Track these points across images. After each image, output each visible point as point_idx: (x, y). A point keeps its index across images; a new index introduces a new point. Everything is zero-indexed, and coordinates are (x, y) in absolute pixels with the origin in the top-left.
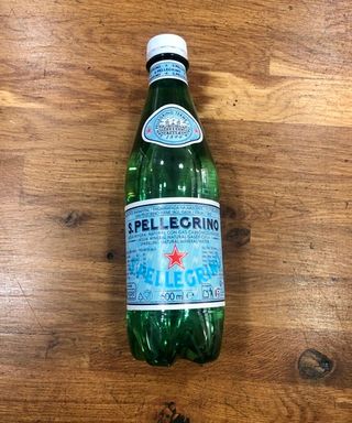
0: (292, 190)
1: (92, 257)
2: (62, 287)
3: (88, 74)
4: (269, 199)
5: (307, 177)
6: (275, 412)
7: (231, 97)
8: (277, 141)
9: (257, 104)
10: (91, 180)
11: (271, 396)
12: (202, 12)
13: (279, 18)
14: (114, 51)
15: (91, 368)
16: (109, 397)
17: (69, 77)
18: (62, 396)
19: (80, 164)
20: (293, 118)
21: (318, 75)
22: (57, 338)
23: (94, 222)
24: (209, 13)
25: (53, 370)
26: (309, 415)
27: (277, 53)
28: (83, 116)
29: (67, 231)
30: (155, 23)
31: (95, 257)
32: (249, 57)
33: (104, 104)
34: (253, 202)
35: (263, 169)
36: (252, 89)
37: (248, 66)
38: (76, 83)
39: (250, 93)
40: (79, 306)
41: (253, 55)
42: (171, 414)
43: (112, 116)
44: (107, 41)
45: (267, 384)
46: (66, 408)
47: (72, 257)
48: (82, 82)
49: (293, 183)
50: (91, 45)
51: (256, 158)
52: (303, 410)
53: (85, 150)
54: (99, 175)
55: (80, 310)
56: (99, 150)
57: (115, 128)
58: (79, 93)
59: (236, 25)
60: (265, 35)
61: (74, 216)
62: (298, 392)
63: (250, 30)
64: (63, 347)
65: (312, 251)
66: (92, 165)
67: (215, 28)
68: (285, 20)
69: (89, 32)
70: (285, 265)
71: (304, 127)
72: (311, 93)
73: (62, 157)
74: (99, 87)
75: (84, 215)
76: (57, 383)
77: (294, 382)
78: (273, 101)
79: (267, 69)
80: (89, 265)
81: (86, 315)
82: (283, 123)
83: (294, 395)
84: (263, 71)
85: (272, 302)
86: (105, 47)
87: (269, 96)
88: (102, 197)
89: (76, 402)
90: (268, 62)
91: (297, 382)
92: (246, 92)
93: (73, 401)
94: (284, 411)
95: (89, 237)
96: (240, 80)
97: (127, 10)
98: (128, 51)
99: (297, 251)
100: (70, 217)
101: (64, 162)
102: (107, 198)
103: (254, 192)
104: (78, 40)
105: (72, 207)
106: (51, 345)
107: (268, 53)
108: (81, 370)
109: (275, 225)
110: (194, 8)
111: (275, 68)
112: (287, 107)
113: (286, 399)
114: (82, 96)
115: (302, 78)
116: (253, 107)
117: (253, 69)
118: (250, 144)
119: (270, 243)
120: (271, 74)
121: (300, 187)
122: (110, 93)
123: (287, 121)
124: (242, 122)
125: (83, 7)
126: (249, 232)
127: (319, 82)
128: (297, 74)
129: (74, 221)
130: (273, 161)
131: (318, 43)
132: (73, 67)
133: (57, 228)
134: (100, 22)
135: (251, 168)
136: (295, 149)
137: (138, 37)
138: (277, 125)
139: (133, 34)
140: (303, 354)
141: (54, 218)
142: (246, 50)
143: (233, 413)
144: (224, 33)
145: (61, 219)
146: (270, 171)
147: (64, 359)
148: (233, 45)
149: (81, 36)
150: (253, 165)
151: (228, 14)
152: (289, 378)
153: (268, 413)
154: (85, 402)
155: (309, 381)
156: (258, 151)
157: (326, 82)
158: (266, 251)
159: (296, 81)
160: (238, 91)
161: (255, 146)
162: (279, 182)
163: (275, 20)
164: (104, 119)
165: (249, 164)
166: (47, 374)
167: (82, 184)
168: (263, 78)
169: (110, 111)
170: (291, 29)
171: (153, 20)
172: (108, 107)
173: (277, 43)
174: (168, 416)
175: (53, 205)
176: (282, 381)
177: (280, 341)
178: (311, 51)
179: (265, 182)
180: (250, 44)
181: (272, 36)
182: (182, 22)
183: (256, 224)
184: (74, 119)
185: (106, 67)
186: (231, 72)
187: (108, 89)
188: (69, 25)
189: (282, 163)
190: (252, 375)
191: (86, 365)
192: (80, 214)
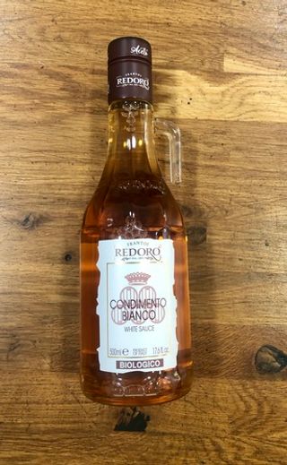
0: (248, 188)
1: (50, 259)
2: (21, 290)
3: (41, 74)
4: (224, 197)
5: (262, 174)
6: (233, 407)
7: (186, 95)
8: (232, 139)
9: (211, 102)
10: (47, 181)
11: (229, 392)
12: (155, 9)
13: (232, 14)
14: (66, 49)
15: (52, 370)
16: (70, 397)
17: (23, 77)
18: (24, 398)
19: (37, 166)
20: (248, 115)
21: (272, 71)
22: (18, 340)
23: (52, 223)
24: (162, 10)
25: (15, 372)
26: (267, 409)
27: (231, 50)
28: (38, 117)
29: (25, 234)
30: (108, 20)
31: (53, 259)
32: (202, 54)
33: (60, 104)
34: (208, 201)
35: (218, 168)
36: (206, 86)
37: (203, 62)
38: (30, 83)
39: (204, 90)
40: (39, 308)
41: (207, 52)
42: (131, 412)
43: (66, 116)
44: (59, 39)
45: (225, 380)
46: (29, 410)
47: (30, 259)
48: (36, 82)
49: (248, 181)
50: (45, 44)
51: (211, 157)
52: (259, 404)
53: (41, 151)
54: (55, 176)
55: (40, 312)
56: (55, 152)
57: (70, 128)
58: (32, 93)
59: (189, 22)
60: (218, 31)
61: (32, 218)
62: (255, 387)
63: (203, 26)
64: (24, 349)
65: (268, 248)
66: (48, 167)
67: (168, 24)
68: (238, 15)
69: (42, 31)
70: (241, 263)
71: (259, 124)
72: (265, 89)
73: (18, 159)
74: (52, 87)
75: (41, 217)
76: (19, 386)
77: (251, 378)
78: (228, 99)
79: (221, 65)
80: (47, 267)
81: (45, 317)
82: (238, 121)
83: (251, 390)
84: (217, 68)
85: (229, 299)
86: (57, 46)
87: (223, 94)
88: (59, 199)
89: (38, 403)
90: (222, 58)
91: (254, 378)
92: (200, 90)
93: (34, 402)
94: (242, 406)
95: (47, 239)
96: (194, 78)
97: (80, 8)
98: (81, 49)
99: (252, 249)
100: (27, 220)
101: (20, 164)
102: (63, 199)
103: (210, 191)
104: (30, 40)
105: (29, 209)
106: (13, 347)
107: (222, 50)
108: (41, 371)
109: (231, 224)
110: (147, 4)
111: (229, 65)
112: (241, 104)
113: (244, 395)
114: (37, 96)
115: (256, 75)
116: (207, 105)
117: (207, 66)
118: (205, 143)
119: (226, 241)
120: (225, 70)
121: (254, 185)
122: (64, 93)
123: (242, 118)
124: (196, 121)
125: (35, 5)
126: (205, 230)
127: (273, 78)
128: (251, 71)
129: (31, 223)
130: (227, 160)
131: (271, 39)
132: (25, 66)
133: (16, 231)
134: (53, 21)
135: (207, 166)
136: (250, 146)
137: (91, 35)
138: (232, 122)
139: (87, 32)
140: (260, 350)
141: (12, 221)
142: (200, 47)
143: (193, 409)
144: (178, 30)
145: (19, 222)
146: (224, 170)
147: (26, 361)
148: (187, 41)
149: (34, 36)
150: (208, 163)
151: (181, 10)
152: (246, 374)
153: (226, 409)
154: (47, 403)
155: (266, 376)
156: (213, 150)
157: (280, 78)
158: (222, 249)
159: (250, 77)
160: (192, 89)
161: (209, 144)
162: (234, 180)
163: (228, 15)
164: (58, 120)
165: (204, 163)
166: (9, 377)
167: (39, 186)
168: (217, 75)
169: (64, 111)
170: (244, 25)
171: (105, 17)
172: (62, 108)
173: (232, 40)
174: (128, 414)
175: (10, 207)
176: (240, 377)
177: (236, 338)
178: (265, 47)
179: (220, 181)
180: (204, 40)
181: (226, 33)
182: (135, 19)
183: (212, 222)
184: (28, 120)
185: (60, 66)
186: (185, 69)
187: (62, 89)
188: (22, 24)
189: (236, 161)
190: (210, 372)
191: (47, 366)
192: (37, 216)
